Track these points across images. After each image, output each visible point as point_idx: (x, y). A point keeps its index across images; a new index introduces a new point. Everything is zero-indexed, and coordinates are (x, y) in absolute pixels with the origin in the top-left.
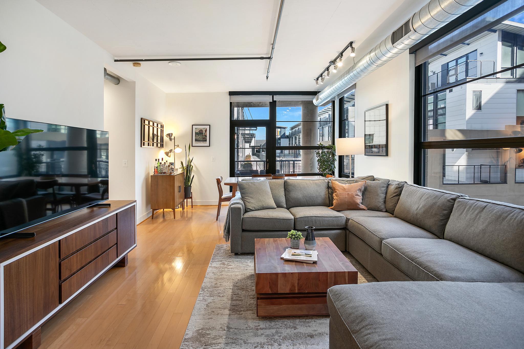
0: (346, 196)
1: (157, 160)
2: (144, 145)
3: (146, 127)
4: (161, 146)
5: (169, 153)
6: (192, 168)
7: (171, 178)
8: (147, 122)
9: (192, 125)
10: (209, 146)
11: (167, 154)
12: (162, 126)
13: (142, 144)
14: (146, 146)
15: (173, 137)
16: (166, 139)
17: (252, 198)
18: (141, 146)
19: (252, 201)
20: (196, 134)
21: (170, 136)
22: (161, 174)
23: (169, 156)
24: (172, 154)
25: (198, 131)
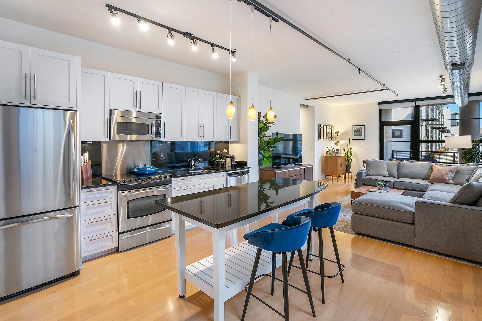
0: (438, 174)
1: (328, 147)
2: (320, 139)
3: (322, 129)
4: (332, 139)
5: (336, 143)
6: (352, 153)
7: (336, 158)
8: (322, 126)
9: (352, 126)
10: (364, 139)
11: (335, 144)
12: (332, 127)
13: (319, 138)
14: (322, 139)
15: (339, 134)
16: (335, 135)
17: (372, 169)
18: (319, 140)
19: (372, 171)
20: (355, 131)
21: (337, 133)
22: (330, 156)
23: (337, 145)
24: (338, 144)
25: (356, 130)
